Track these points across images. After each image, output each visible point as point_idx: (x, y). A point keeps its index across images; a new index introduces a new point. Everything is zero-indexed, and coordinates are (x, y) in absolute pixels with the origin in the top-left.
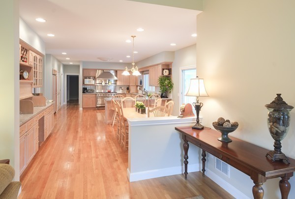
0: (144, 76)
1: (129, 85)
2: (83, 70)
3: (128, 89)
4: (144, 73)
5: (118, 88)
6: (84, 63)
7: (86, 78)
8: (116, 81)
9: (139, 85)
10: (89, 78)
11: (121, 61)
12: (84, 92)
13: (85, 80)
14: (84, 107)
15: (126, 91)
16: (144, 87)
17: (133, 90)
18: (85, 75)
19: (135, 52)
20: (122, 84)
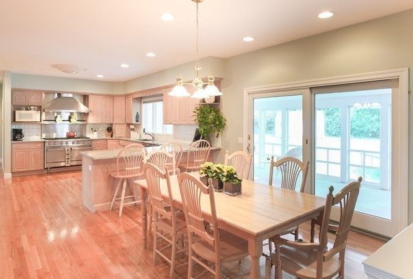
0: (144, 106)
1: (111, 122)
2: (13, 91)
3: (110, 130)
4: (143, 100)
5: (88, 128)
6: (15, 76)
7: (20, 108)
8: (86, 114)
9: (134, 122)
10: (27, 109)
11: (100, 76)
12: (14, 139)
13: (17, 112)
14: (15, 170)
15: (104, 135)
16: (143, 126)
17: (119, 131)
18: (17, 103)
19: (151, 55)
20: (99, 122)
